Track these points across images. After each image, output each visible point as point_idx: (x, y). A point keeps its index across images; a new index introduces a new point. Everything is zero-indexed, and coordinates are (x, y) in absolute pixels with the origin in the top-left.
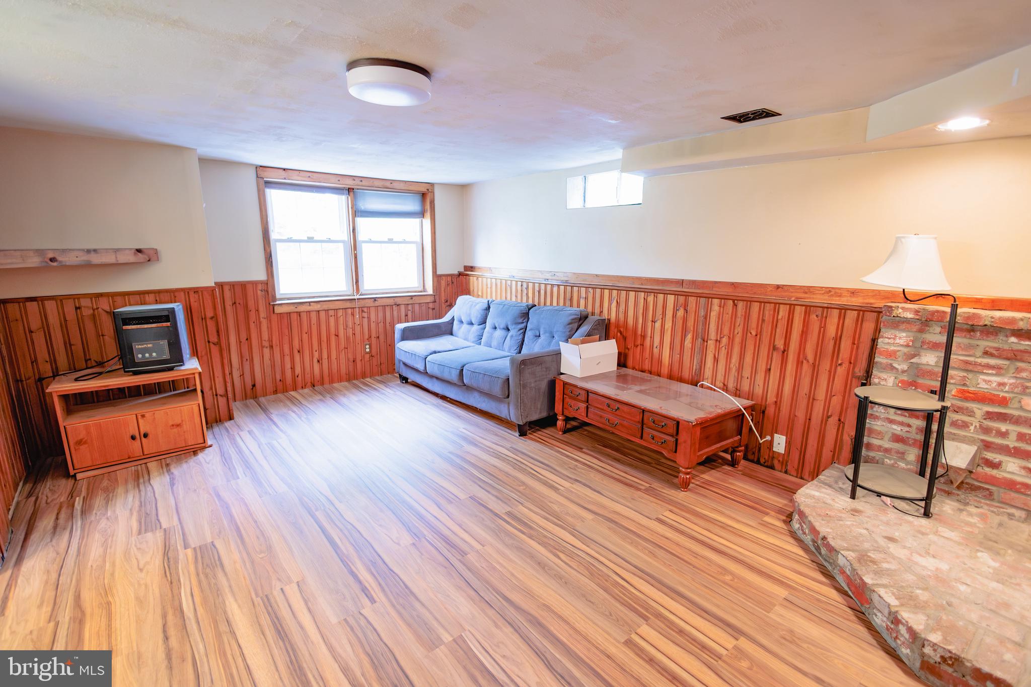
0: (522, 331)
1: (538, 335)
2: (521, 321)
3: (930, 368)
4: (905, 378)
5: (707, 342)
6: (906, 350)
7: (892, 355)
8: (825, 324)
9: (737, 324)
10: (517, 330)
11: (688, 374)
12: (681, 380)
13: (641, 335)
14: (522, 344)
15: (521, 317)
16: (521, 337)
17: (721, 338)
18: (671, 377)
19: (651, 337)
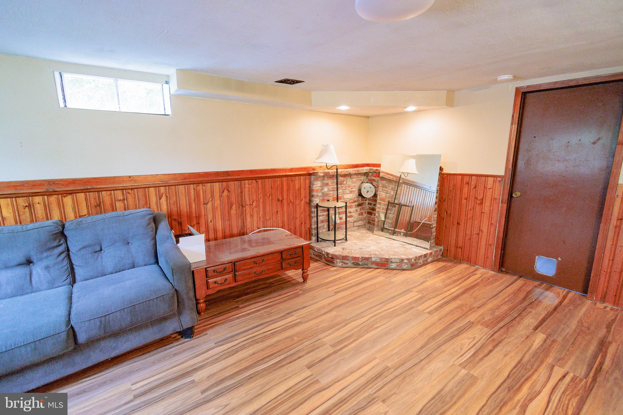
0: (64, 255)
1: (99, 249)
2: (56, 243)
3: (326, 192)
4: (321, 198)
5: (245, 207)
6: (320, 188)
7: (317, 191)
8: (295, 184)
9: (260, 193)
10: (56, 256)
11: (236, 230)
12: (232, 236)
13: (196, 217)
14: (72, 269)
15: (55, 239)
16: (66, 262)
17: (253, 202)
18: (225, 237)
19: (205, 216)
